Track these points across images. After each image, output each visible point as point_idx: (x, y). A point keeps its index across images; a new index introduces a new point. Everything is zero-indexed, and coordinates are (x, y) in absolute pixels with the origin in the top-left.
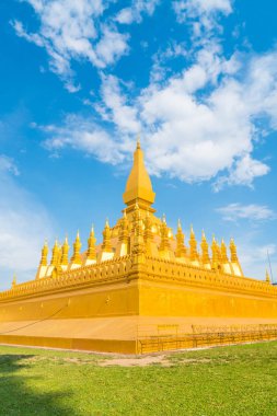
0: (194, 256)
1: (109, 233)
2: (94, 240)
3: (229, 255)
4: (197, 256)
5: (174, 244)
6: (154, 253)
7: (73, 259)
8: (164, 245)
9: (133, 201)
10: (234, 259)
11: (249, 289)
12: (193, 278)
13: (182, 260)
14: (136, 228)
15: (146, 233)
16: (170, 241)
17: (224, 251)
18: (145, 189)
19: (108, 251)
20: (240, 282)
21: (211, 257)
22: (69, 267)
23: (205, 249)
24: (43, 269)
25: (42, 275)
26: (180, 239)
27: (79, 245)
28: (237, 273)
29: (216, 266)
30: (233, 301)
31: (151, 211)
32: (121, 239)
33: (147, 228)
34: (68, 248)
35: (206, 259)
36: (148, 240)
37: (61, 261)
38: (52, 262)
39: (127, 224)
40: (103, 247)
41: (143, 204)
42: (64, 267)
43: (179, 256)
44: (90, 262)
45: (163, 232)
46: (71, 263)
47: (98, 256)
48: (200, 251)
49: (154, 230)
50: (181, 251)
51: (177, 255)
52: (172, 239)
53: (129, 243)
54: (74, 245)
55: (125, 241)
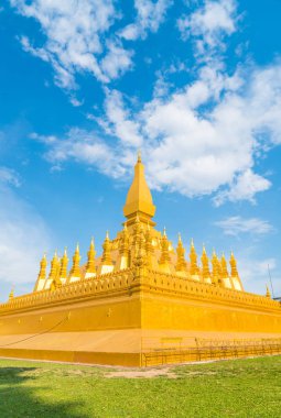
0: (194, 270)
1: (109, 246)
2: (94, 253)
4: (198, 270)
5: (174, 258)
6: (155, 266)
7: (72, 271)
8: (164, 258)
9: (134, 214)
10: (234, 273)
11: (251, 303)
12: (194, 292)
13: (179, 274)
14: (137, 241)
15: (146, 245)
16: (170, 255)
17: (224, 264)
18: (146, 202)
19: (108, 264)
20: (242, 296)
21: (211, 271)
22: (68, 280)
23: (205, 264)
24: (42, 282)
25: (40, 288)
26: (180, 252)
27: (79, 258)
28: (238, 287)
29: (216, 281)
30: (234, 315)
31: (152, 225)
32: (122, 252)
33: (147, 241)
34: (68, 260)
35: (206, 274)
36: (150, 253)
37: (61, 274)
38: (50, 275)
39: (127, 237)
40: (103, 260)
41: (144, 218)
42: (63, 280)
43: (180, 270)
44: (89, 275)
45: (164, 246)
46: (70, 276)
47: (97, 269)
48: (200, 265)
49: (154, 243)
50: (181, 265)
51: (178, 269)
52: (172, 252)
53: (129, 257)
54: (74, 258)
55: (126, 254)
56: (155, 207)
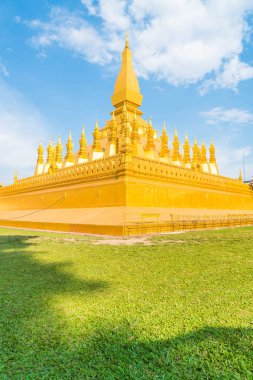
0: (176, 156)
1: (99, 134)
2: (85, 141)
3: (208, 155)
4: (180, 156)
5: (159, 146)
6: (140, 152)
8: (150, 146)
9: (122, 104)
10: (212, 159)
11: (224, 185)
12: (174, 176)
13: (164, 160)
14: (124, 130)
15: (133, 134)
16: (155, 143)
17: (204, 152)
18: (133, 91)
19: (98, 151)
20: (216, 179)
21: (191, 157)
22: (64, 165)
23: (187, 150)
24: (41, 167)
25: (40, 171)
26: (164, 140)
27: (72, 145)
28: (214, 171)
29: (195, 166)
30: (207, 196)
31: (139, 114)
32: (110, 139)
33: (133, 129)
34: (63, 148)
35: (187, 159)
36: (135, 141)
37: (56, 160)
38: (48, 160)
39: (115, 126)
40: (94, 147)
41: (131, 107)
42: (59, 165)
43: (163, 156)
44: (82, 161)
45: (149, 134)
46: (65, 162)
47: (89, 155)
48: (182, 152)
49: (140, 132)
50: (165, 152)
51: (161, 155)
52: (157, 140)
53: (117, 145)
54: (67, 145)
55: (114, 142)
56: (142, 96)
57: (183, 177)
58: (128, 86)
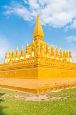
0: (57, 56)
1: (28, 48)
3: (69, 55)
4: (58, 56)
5: (50, 52)
6: (44, 55)
7: (16, 56)
8: (47, 52)
9: (36, 36)
10: (70, 56)
13: (52, 58)
14: (37, 46)
15: (41, 48)
17: (67, 53)
19: (28, 54)
20: (72, 65)
21: (63, 56)
23: (61, 53)
24: (6, 60)
25: (6, 62)
26: (52, 50)
27: (18, 52)
28: (71, 61)
29: (64, 60)
32: (32, 50)
33: (41, 46)
34: (15, 53)
35: (61, 57)
36: (42, 50)
37: (12, 57)
39: (34, 45)
40: (26, 53)
42: (13, 59)
43: (52, 56)
44: (22, 58)
45: (47, 48)
46: (15, 58)
47: (24, 56)
48: (59, 54)
49: (43, 47)
50: (52, 54)
52: (50, 49)
53: (35, 52)
54: (16, 52)
55: (34, 51)
56: (44, 34)
57: (60, 66)
58: (39, 30)
